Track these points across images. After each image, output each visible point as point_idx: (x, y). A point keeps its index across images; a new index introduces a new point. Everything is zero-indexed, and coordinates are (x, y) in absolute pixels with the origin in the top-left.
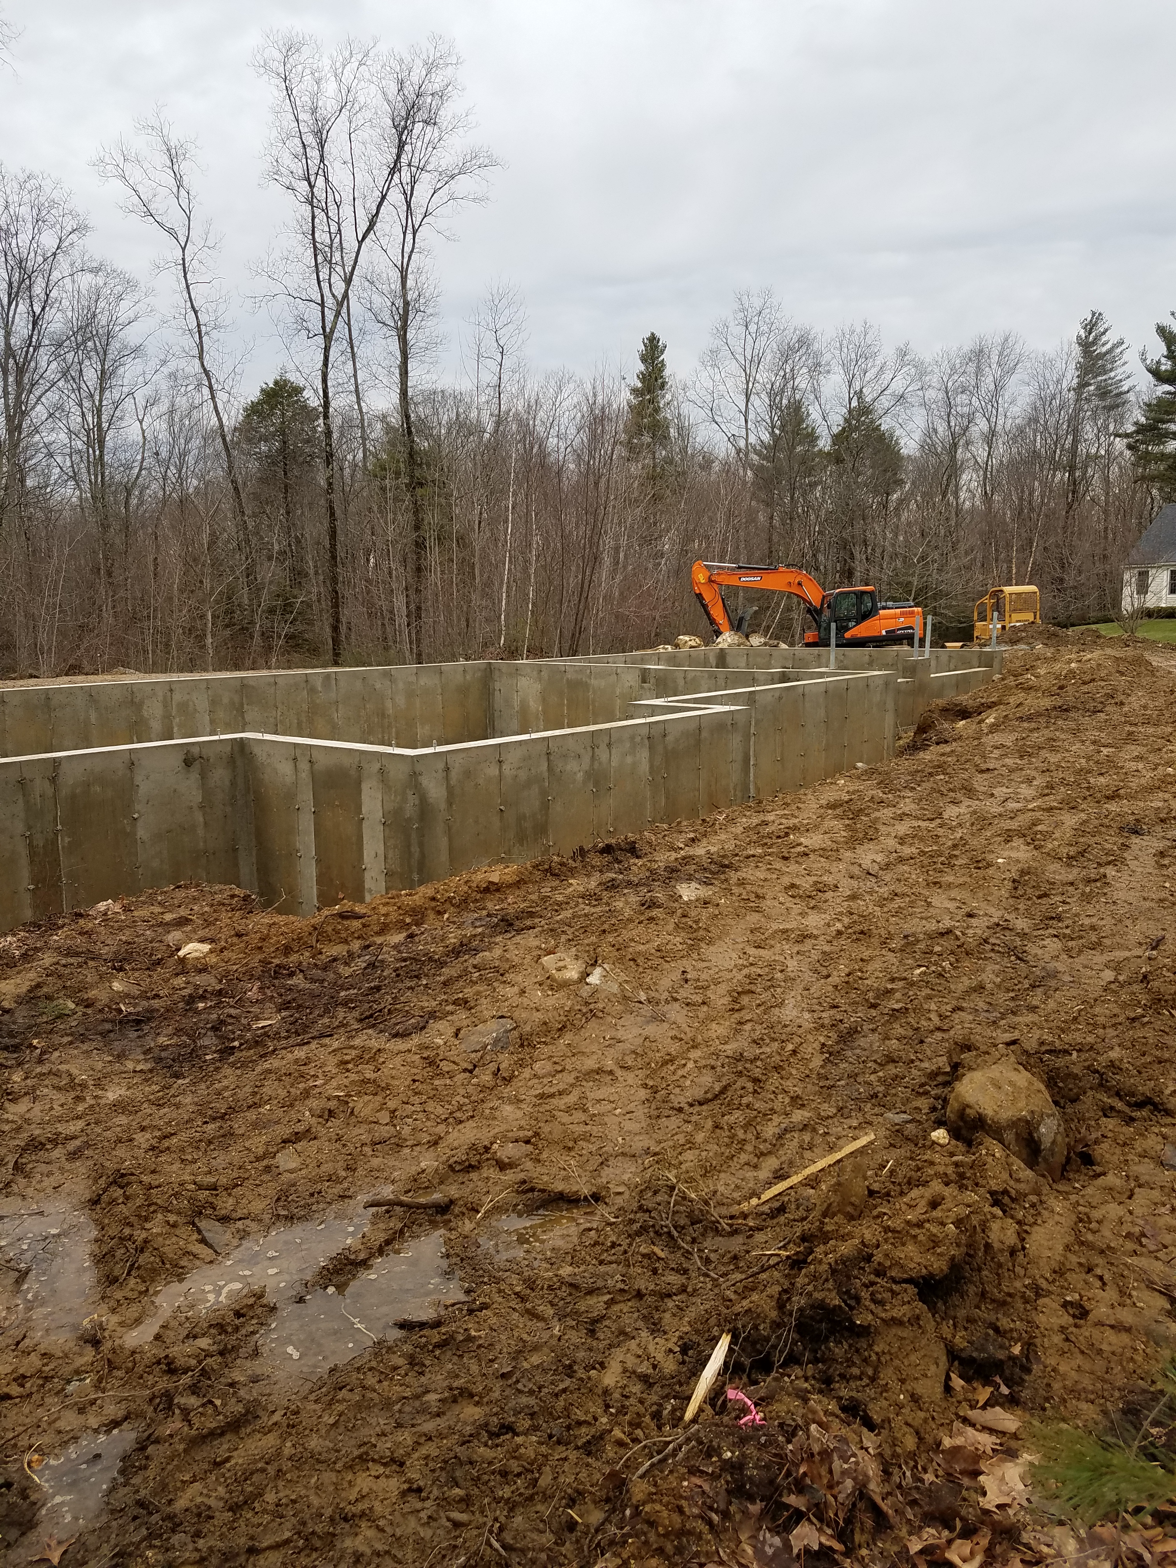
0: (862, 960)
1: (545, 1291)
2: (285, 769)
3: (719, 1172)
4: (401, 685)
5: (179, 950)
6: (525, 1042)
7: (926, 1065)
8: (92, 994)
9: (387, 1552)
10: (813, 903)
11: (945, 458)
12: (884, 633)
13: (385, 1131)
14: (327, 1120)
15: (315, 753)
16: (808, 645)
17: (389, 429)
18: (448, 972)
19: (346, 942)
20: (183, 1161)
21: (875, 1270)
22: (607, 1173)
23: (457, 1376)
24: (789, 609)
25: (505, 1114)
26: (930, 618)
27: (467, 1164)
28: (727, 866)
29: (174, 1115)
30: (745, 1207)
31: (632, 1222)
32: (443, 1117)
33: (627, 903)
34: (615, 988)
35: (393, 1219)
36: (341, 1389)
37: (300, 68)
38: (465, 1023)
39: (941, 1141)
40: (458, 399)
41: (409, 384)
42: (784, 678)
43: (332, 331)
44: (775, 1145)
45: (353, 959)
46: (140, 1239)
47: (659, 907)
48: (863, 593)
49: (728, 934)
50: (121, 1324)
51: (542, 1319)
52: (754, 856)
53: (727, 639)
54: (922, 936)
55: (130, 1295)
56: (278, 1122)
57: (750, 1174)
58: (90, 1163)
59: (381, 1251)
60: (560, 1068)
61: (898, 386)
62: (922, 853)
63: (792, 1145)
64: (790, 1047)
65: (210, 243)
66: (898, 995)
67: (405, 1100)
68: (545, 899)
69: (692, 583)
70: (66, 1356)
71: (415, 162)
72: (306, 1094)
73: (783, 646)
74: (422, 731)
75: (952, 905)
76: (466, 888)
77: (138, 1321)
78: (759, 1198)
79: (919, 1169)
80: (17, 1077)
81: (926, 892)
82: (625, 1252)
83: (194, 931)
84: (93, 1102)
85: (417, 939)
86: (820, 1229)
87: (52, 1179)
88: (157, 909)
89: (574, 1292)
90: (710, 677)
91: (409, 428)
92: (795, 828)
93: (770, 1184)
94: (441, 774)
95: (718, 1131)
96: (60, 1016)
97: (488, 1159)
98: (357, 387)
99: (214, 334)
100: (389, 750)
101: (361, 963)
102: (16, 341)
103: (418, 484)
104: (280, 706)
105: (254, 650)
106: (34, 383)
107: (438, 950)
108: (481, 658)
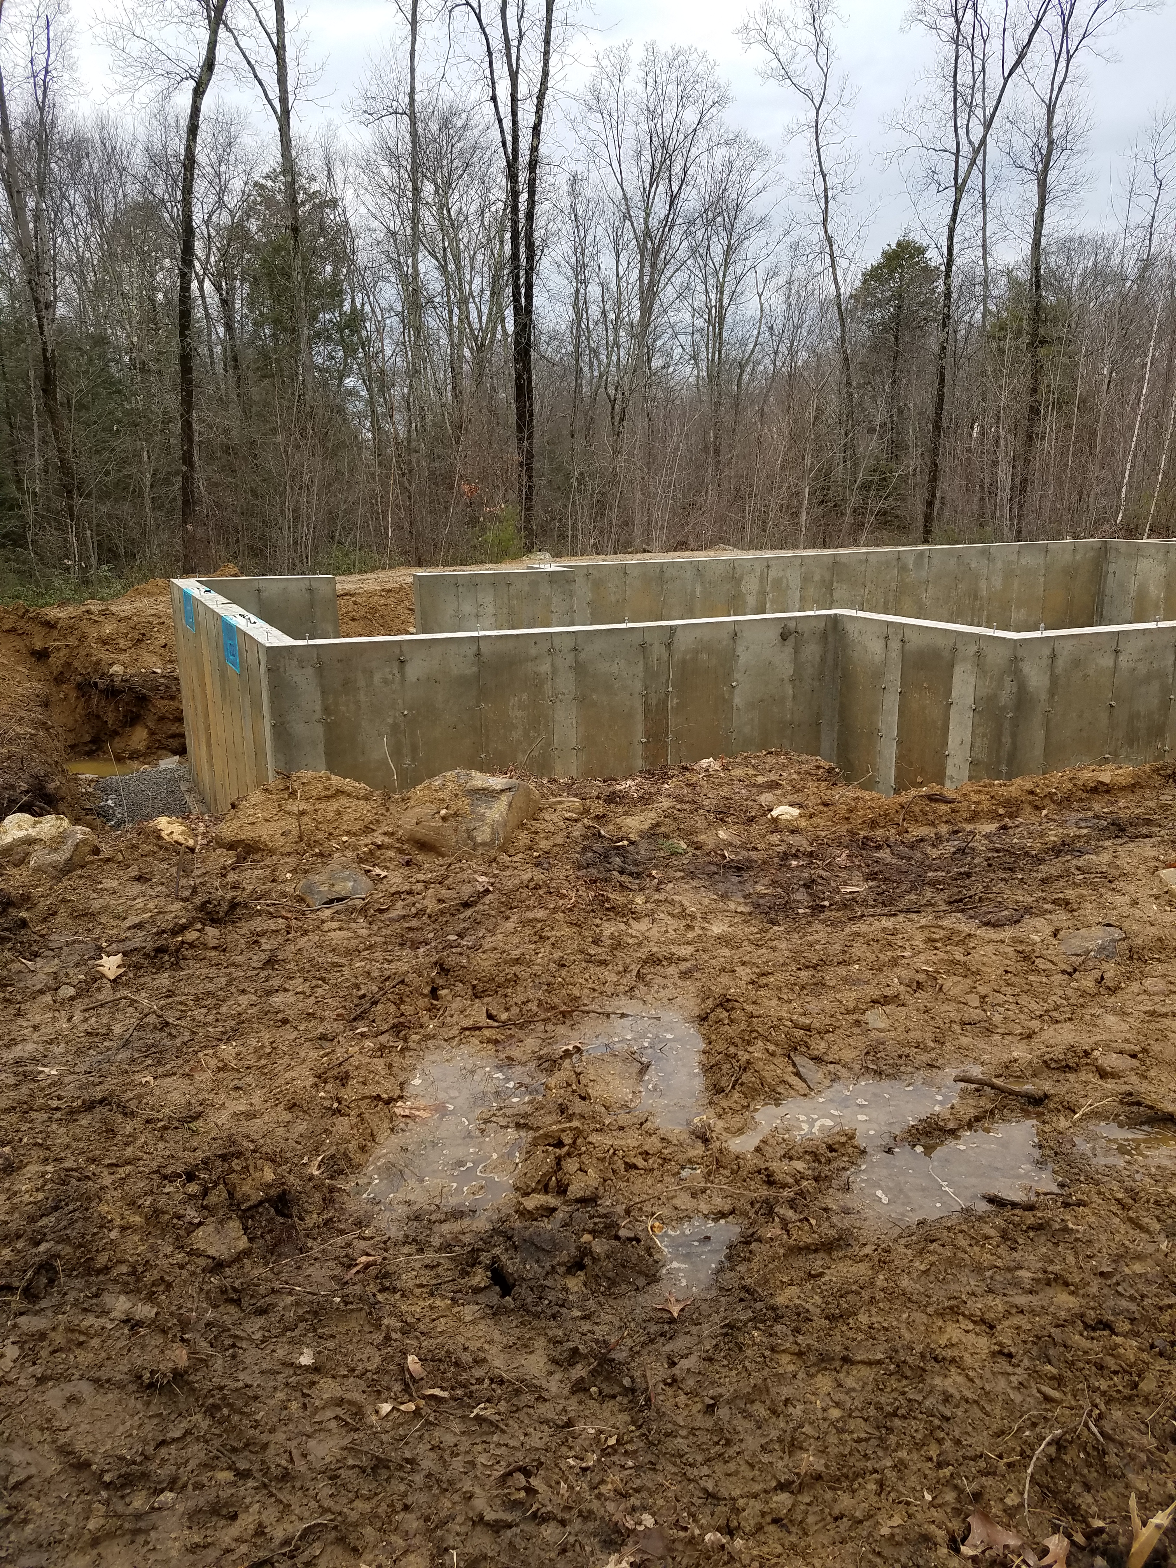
1: (1151, 1205)
2: (875, 647)
4: (999, 564)
5: (770, 811)
6: (1134, 955)
8: (701, 838)
9: (975, 1402)
13: (976, 1014)
14: (916, 991)
15: (908, 632)
17: (1014, 283)
18: (1045, 870)
19: (933, 824)
20: (779, 998)
23: (1052, 1262)
25: (1108, 1023)
27: (1064, 1063)
29: (771, 957)
32: (1038, 1013)
35: (983, 1098)
36: (932, 1241)
38: (1065, 924)
40: (1098, 244)
41: (1044, 232)
43: (965, 182)
45: (941, 842)
46: (743, 1059)
50: (727, 1129)
51: (1148, 1232)
55: (734, 1106)
56: (867, 983)
58: (699, 984)
59: (970, 1126)
65: (845, 100)
67: (996, 988)
68: (1165, 807)
70: (681, 1145)
72: (894, 962)
74: (1016, 615)
76: (1070, 786)
77: (740, 1131)
80: (640, 899)
83: (784, 795)
84: (700, 932)
85: (1011, 832)
87: (667, 991)
88: (751, 772)
91: (1038, 282)
94: (1046, 661)
96: (674, 854)
97: (1087, 1064)
98: (984, 241)
99: (841, 198)
100: (990, 632)
101: (950, 847)
102: (654, 222)
103: (1041, 343)
104: (868, 584)
105: (846, 527)
106: (666, 263)
107: (1035, 846)
108: (1092, 536)
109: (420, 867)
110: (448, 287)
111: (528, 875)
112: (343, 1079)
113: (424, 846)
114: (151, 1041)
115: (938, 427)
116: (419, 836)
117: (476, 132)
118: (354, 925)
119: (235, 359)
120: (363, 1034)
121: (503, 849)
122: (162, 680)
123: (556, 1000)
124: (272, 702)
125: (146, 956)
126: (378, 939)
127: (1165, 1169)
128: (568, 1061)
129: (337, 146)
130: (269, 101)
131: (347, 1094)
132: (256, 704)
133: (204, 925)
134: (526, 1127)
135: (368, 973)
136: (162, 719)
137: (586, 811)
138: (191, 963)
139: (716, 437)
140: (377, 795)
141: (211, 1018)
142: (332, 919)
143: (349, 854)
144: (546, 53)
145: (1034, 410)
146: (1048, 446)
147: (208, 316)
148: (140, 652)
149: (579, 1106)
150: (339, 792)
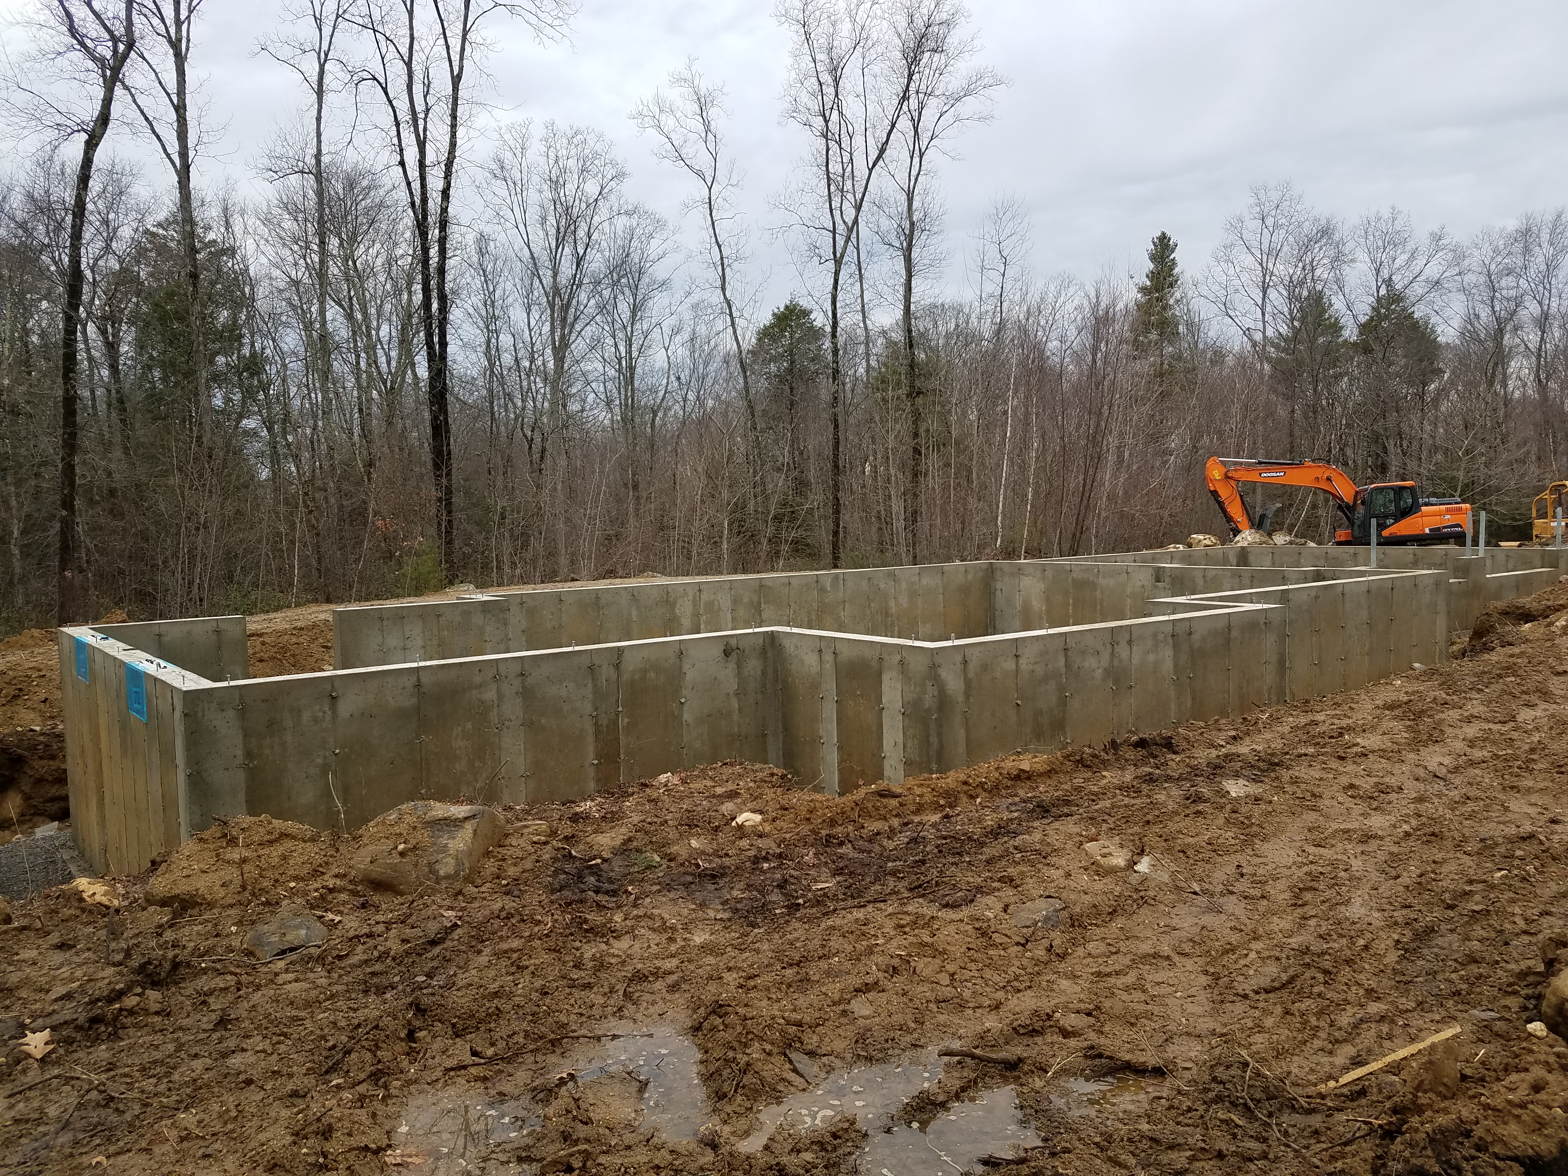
0: (1434, 862)
1: (1125, 1143)
2: (811, 660)
3: (1292, 1055)
4: (904, 585)
5: (734, 819)
6: (1075, 922)
7: (1512, 966)
8: (674, 849)
10: (1375, 804)
11: (1490, 344)
12: (1427, 531)
13: (949, 992)
14: (892, 977)
16: (1339, 543)
17: (891, 344)
18: (988, 852)
19: (885, 819)
20: (769, 999)
21: (1476, 1144)
22: (1172, 1050)
24: (1314, 506)
25: (1063, 987)
26: (1483, 514)
27: (1031, 1028)
28: (1277, 764)
29: (756, 960)
30: (1322, 1088)
31: (1207, 1090)
32: (1001, 985)
33: (1169, 796)
34: (1166, 878)
35: (966, 1069)
37: (818, 13)
38: (1013, 900)
39: (1539, 1034)
40: (958, 310)
41: (912, 300)
42: (1318, 576)
43: (842, 256)
44: (1350, 1034)
45: (894, 834)
46: (742, 1062)
47: (1205, 801)
48: (1402, 488)
49: (1283, 832)
50: (733, 1133)
51: (1126, 1167)
52: (1306, 755)
53: (1247, 537)
54: (1501, 840)
55: (738, 1109)
56: (848, 973)
57: (1325, 1060)
58: (688, 995)
59: (957, 1097)
60: (1114, 950)
61: (1433, 271)
62: (1496, 757)
63: (1368, 1036)
64: (1361, 942)
65: (733, 182)
66: (1477, 898)
67: (962, 965)
68: (1079, 789)
69: (1205, 479)
70: (691, 1154)
71: (923, 88)
72: (870, 950)
73: (1312, 545)
74: (927, 629)
75: (1532, 811)
76: (997, 775)
77: (747, 1133)
78: (1337, 1081)
79: (1517, 1056)
80: (618, 918)
81: (1501, 796)
82: (1202, 1117)
83: (744, 803)
84: (683, 943)
85: (953, 820)
86: (1414, 1103)
87: (656, 1007)
88: (709, 783)
89: (1154, 1146)
90: (1233, 576)
91: (911, 342)
92: (1349, 729)
93: (1346, 1069)
94: (959, 667)
95: (1289, 1017)
96: (648, 868)
97: (1051, 1026)
98: (863, 306)
99: (736, 266)
100: (909, 643)
101: (903, 838)
102: (563, 280)
103: (918, 393)
104: (793, 605)
105: (763, 555)
106: (576, 319)
107: (976, 831)
108: (977, 559)
109: (377, 908)
110: (354, 333)
111: (499, 905)
112: (327, 1133)
113: (380, 885)
114: (95, 1120)
115: (836, 466)
116: (374, 875)
117: (382, 192)
118: (311, 975)
119: (121, 401)
120: (338, 1086)
121: (468, 880)
122: (41, 738)
123: (543, 1029)
124: (188, 749)
125: (79, 1028)
126: (341, 988)
127: (1131, 1112)
128: (564, 1088)
129: (237, 198)
130: (168, 156)
131: (333, 1147)
132: (167, 755)
133: (144, 988)
134: (529, 1159)
135: (335, 1023)
136: (40, 781)
137: (553, 833)
138: (131, 1031)
139: (633, 475)
140: (325, 836)
141: (162, 1087)
142: (287, 971)
143: (299, 901)
144: (453, 126)
145: (917, 451)
146: (933, 481)
147: (91, 359)
148: (17, 708)
149: (582, 1131)
150: (284, 835)
